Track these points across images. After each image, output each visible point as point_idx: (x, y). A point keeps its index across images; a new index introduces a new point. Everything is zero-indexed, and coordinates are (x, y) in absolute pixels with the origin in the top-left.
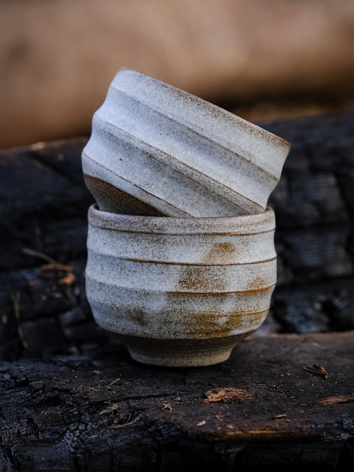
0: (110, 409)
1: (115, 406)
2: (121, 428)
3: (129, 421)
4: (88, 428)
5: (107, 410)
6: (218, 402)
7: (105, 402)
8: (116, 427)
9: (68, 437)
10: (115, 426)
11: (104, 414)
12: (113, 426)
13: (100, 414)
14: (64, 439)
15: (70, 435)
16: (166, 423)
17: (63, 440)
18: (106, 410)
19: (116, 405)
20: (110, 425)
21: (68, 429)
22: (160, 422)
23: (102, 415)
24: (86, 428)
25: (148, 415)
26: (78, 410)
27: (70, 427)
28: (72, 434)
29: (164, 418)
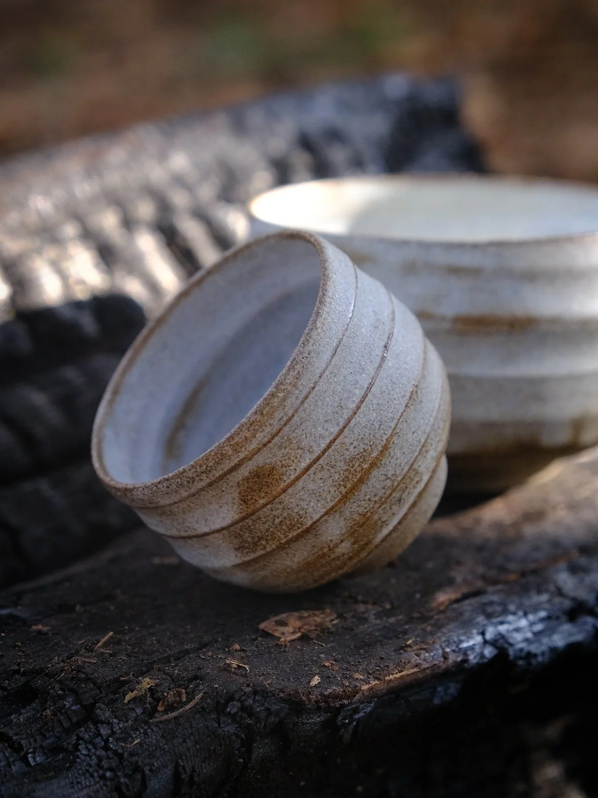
0: (141, 688)
1: (147, 683)
2: (175, 718)
3: (186, 703)
4: (114, 730)
5: (135, 692)
6: (300, 639)
7: (122, 679)
8: (166, 717)
9: (84, 752)
10: (162, 716)
11: (134, 699)
12: (159, 718)
13: (126, 701)
14: (78, 757)
15: (87, 748)
16: (255, 693)
17: (78, 760)
18: (132, 692)
19: (147, 679)
20: (151, 716)
21: (79, 738)
22: (245, 692)
23: (129, 702)
24: (112, 730)
25: (217, 686)
26: (77, 701)
27: (81, 735)
28: (90, 747)
29: (248, 686)
